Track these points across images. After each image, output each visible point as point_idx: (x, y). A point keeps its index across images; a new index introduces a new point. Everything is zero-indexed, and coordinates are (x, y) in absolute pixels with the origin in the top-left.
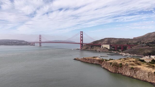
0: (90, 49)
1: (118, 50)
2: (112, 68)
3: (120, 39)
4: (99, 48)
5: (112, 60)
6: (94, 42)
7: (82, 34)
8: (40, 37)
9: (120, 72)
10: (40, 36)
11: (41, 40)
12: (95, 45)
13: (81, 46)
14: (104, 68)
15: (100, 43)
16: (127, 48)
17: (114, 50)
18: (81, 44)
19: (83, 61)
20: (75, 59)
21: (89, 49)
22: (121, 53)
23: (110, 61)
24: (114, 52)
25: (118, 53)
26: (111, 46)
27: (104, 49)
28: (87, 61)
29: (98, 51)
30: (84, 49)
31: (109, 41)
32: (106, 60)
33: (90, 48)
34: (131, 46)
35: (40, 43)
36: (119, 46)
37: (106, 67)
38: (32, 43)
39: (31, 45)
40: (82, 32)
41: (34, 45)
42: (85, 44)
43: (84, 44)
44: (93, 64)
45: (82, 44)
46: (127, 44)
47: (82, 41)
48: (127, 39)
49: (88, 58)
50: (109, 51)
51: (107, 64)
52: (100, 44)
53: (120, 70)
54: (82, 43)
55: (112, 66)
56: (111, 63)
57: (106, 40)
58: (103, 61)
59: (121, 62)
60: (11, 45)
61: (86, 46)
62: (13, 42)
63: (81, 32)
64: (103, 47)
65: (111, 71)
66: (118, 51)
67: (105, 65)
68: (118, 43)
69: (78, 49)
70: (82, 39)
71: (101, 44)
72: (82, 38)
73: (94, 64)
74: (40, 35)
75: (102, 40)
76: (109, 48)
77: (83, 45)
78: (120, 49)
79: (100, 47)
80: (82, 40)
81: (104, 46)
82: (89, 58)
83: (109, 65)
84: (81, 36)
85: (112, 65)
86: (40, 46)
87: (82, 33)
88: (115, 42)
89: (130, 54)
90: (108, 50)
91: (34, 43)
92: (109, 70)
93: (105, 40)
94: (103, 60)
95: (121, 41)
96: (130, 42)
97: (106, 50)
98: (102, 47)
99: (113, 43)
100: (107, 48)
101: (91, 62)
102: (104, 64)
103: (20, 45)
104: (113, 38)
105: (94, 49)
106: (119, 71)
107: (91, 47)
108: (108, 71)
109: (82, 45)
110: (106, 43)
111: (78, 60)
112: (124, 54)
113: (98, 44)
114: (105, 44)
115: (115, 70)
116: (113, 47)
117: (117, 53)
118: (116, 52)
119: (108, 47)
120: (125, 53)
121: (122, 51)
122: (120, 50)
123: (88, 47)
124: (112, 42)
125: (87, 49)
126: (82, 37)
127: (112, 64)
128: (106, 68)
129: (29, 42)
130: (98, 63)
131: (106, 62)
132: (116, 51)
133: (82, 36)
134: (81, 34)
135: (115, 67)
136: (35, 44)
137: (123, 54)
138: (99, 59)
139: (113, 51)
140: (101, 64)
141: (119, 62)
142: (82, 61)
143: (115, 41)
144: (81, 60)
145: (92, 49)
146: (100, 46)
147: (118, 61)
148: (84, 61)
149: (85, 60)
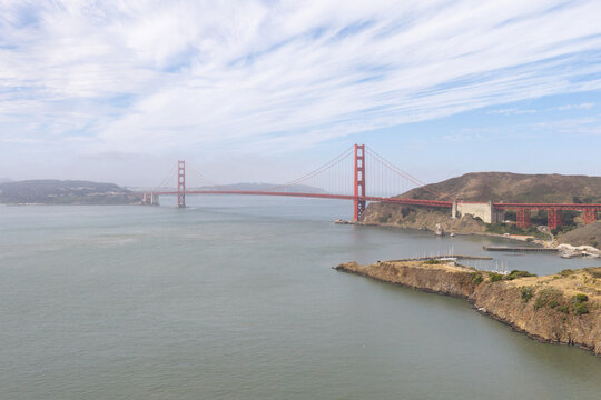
0: (400, 222)
1: (535, 230)
2: (533, 314)
3: (537, 176)
4: (439, 219)
5: (525, 275)
6: (414, 190)
7: (363, 158)
8: (180, 169)
9: (578, 339)
10: (182, 166)
11: (183, 184)
12: (420, 207)
13: (357, 206)
14: (488, 314)
15: (443, 196)
16: (578, 219)
17: (515, 230)
18: (355, 198)
19: (379, 276)
20: (341, 268)
21: (393, 221)
22: (548, 244)
23: (520, 283)
24: (513, 237)
25: (536, 241)
26: (496, 209)
27: (464, 224)
28: (399, 278)
29: (439, 233)
30: (371, 222)
31: (486, 186)
32: (496, 278)
33: (401, 216)
34: (596, 211)
35: (182, 194)
36: (534, 212)
37: (500, 312)
38: (148, 195)
39: (143, 204)
40: (363, 147)
41: (157, 204)
42: (377, 199)
43: (369, 199)
44: (428, 291)
45: (360, 201)
46: (576, 200)
47: (360, 187)
48: (576, 177)
49: (406, 264)
50: (489, 234)
51: (501, 293)
52: (443, 199)
53: (580, 327)
54: (360, 194)
55: (537, 308)
56: (527, 295)
57: (473, 183)
58: (480, 280)
59: (581, 289)
60: (64, 203)
61: (379, 212)
62: (74, 192)
63: (357, 147)
64: (458, 215)
65: (528, 329)
66: (533, 231)
67: (493, 299)
68: (528, 194)
69: (346, 223)
70: (360, 179)
71: (448, 198)
72: (360, 173)
73: (437, 293)
74: (180, 162)
75: (454, 184)
76: (487, 218)
77: (367, 203)
78: (544, 222)
79: (444, 213)
80: (362, 183)
81: (466, 209)
82: (409, 264)
83: (518, 301)
84: (356, 164)
85: (532, 303)
86: (182, 206)
87: (360, 153)
88: (514, 194)
89: (595, 246)
90: (484, 228)
91: (156, 195)
92: (522, 325)
93: (467, 180)
94: (477, 277)
95: (544, 186)
96: (587, 191)
97: (476, 226)
98: (457, 213)
99: (508, 195)
100: (478, 219)
101: (420, 282)
102: (485, 296)
103: (101, 204)
104: (504, 175)
105: (418, 224)
106: (575, 331)
107: (405, 213)
108: (514, 328)
109: (363, 203)
110: (471, 194)
111: (358, 273)
112: (569, 246)
113: (436, 201)
114: (467, 200)
115: (554, 330)
116: (510, 216)
117: (529, 240)
118: (523, 238)
119: (484, 212)
120: (574, 242)
121: (555, 233)
122: (543, 229)
123: (390, 216)
124: (499, 191)
125: (385, 221)
126: (363, 169)
127: (531, 296)
128: (503, 315)
129: (137, 190)
130: (455, 289)
131: (495, 285)
132: (523, 233)
133: (360, 165)
134: (357, 158)
135: (552, 315)
136: (160, 197)
137: (560, 247)
138: (460, 269)
139: (506, 235)
140: (472, 296)
141: (569, 289)
142: (375, 279)
143: (514, 187)
144: (370, 274)
145: (408, 224)
146: (445, 209)
147: (561, 286)
148: (388, 276)
149: (388, 272)
